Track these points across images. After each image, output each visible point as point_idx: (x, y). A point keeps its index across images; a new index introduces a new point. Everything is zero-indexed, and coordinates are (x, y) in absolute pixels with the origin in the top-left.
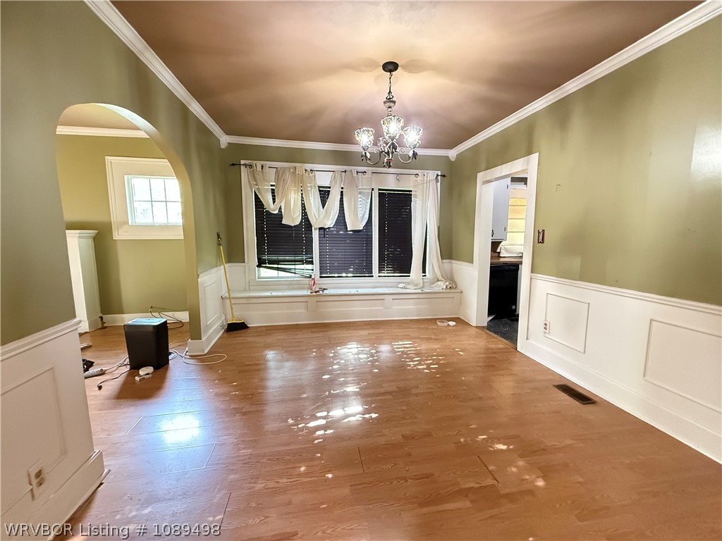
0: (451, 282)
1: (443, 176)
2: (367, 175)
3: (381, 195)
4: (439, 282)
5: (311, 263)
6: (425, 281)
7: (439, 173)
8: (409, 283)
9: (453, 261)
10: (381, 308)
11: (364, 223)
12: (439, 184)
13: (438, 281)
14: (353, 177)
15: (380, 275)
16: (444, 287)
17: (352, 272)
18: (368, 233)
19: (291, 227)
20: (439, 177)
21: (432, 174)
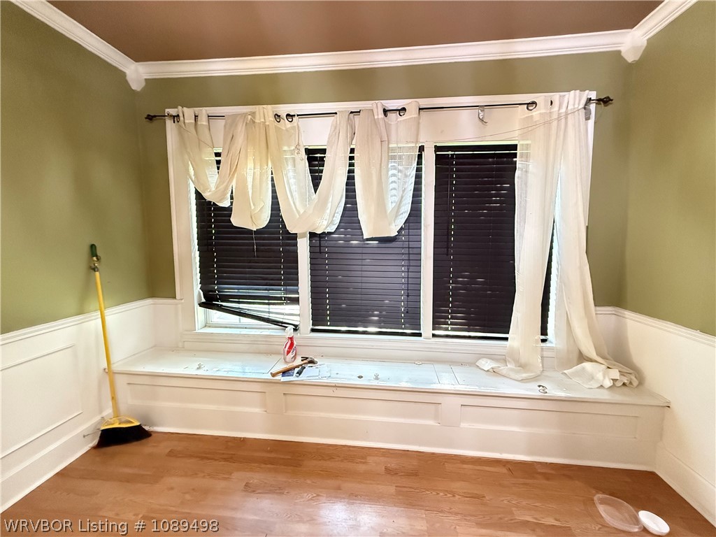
0: (626, 370)
1: (604, 101)
2: (406, 117)
3: (440, 160)
4: (587, 365)
5: (296, 301)
6: (545, 354)
7: (593, 95)
8: (503, 360)
9: (628, 314)
10: (431, 422)
11: (400, 222)
12: (591, 122)
13: (582, 358)
14: (375, 122)
15: (437, 332)
16: (608, 383)
17: (378, 324)
18: (412, 244)
19: (250, 232)
20: (593, 107)
21: (574, 99)
